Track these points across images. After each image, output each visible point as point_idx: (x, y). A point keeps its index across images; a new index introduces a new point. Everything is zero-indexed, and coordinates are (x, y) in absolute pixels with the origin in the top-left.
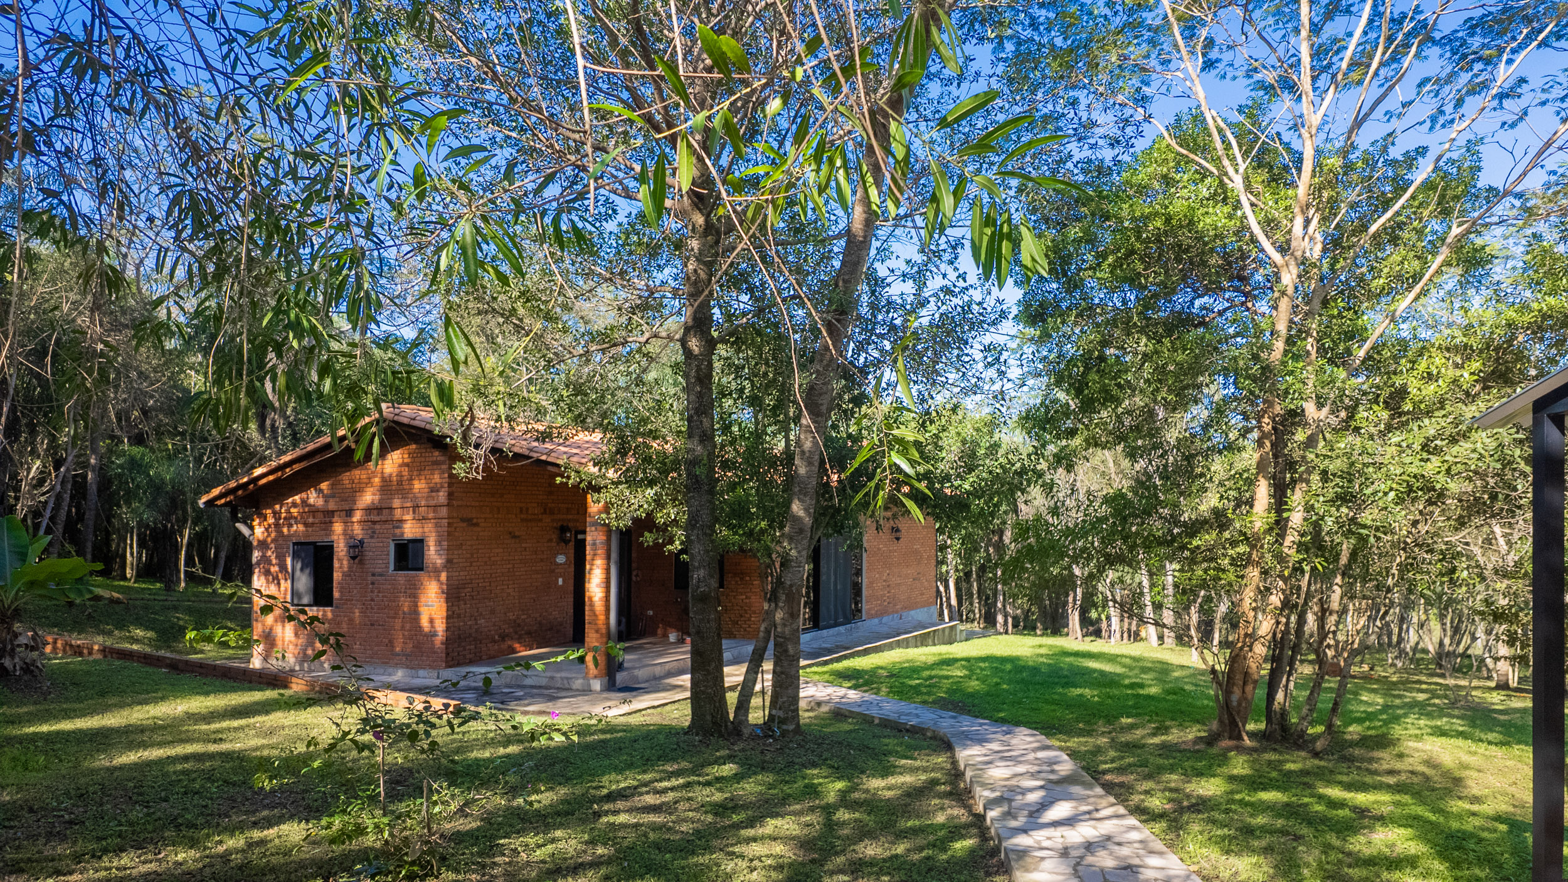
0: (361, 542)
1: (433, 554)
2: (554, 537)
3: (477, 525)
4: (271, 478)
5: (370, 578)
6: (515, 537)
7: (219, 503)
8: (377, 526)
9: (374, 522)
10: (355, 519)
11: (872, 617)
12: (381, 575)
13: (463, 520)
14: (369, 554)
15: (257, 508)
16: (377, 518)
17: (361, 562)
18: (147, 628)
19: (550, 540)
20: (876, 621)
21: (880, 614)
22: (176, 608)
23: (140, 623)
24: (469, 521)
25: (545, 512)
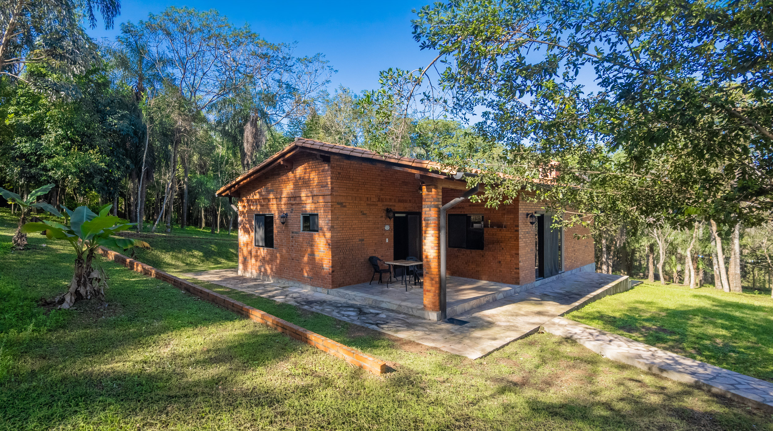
0: (286, 215)
1: (323, 222)
2: (384, 214)
3: (345, 206)
4: (245, 181)
5: (291, 234)
6: (364, 214)
7: (223, 194)
8: (294, 207)
9: (292, 204)
10: (282, 203)
11: (567, 270)
12: (296, 233)
13: (338, 204)
14: (290, 222)
15: (239, 197)
16: (294, 202)
17: (286, 226)
18: (200, 251)
19: (382, 217)
20: (569, 272)
21: (571, 268)
22: (211, 243)
23: (197, 249)
24: (341, 204)
25: (379, 201)
